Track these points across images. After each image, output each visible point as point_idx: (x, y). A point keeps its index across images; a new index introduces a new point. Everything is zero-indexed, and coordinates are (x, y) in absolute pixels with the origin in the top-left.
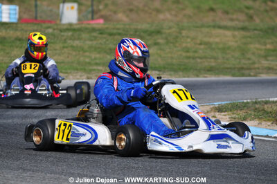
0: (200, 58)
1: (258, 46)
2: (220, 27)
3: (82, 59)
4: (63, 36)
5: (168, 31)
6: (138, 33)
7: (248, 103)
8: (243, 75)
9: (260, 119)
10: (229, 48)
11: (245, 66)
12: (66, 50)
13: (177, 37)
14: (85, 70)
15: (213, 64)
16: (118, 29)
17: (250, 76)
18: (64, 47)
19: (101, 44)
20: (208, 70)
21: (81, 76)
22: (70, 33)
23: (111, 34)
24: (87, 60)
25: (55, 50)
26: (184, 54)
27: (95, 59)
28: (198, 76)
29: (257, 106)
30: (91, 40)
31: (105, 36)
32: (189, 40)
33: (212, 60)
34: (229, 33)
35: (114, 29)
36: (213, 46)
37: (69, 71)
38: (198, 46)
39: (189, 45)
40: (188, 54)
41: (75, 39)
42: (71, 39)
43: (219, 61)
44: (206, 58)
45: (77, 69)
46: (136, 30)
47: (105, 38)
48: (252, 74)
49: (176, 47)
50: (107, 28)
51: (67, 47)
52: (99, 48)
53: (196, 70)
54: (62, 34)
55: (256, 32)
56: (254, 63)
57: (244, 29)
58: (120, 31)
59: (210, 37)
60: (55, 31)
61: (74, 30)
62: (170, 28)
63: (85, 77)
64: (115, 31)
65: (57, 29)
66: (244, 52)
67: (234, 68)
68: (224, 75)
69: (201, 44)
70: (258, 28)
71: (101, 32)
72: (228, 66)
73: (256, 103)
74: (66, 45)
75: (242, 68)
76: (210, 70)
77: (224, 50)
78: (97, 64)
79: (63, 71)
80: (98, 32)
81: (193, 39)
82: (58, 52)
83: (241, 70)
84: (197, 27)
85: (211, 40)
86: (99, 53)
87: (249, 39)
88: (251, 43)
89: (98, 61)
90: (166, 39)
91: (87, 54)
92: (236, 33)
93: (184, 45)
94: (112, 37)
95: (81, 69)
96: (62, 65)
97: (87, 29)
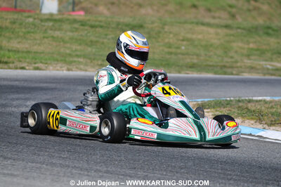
0: (183, 54)
1: (240, 44)
2: (203, 24)
3: (62, 50)
4: (44, 26)
5: (150, 26)
6: (120, 26)
7: (231, 101)
8: (225, 73)
9: (243, 117)
10: (211, 45)
11: (228, 65)
12: (46, 40)
13: (160, 32)
14: (65, 62)
15: (195, 61)
16: (100, 21)
17: (232, 74)
18: (44, 37)
19: (81, 35)
20: (191, 67)
21: (61, 67)
22: (51, 24)
23: (92, 27)
24: (68, 51)
25: (35, 39)
26: (166, 50)
27: (76, 50)
28: (179, 72)
29: (241, 104)
30: (72, 32)
31: (86, 28)
32: (171, 36)
33: (195, 57)
34: (212, 30)
35: (96, 21)
36: (196, 43)
37: (49, 62)
38: (180, 42)
39: (171, 41)
40: (170, 50)
41: (55, 30)
42: (51, 29)
43: (202, 58)
44: (187, 54)
45: (58, 61)
46: (118, 24)
47: (87, 30)
48: (234, 72)
49: (158, 42)
50: (89, 20)
51: (47, 38)
52: (80, 40)
53: (178, 66)
54: (43, 24)
55: (239, 30)
56: (236, 62)
57: (227, 27)
58: (102, 24)
59: (193, 34)
60: (36, 21)
61: (55, 20)
62: (153, 23)
63: (66, 68)
64: (97, 23)
65: (38, 18)
66: (226, 50)
67: (217, 66)
68: (207, 72)
69: (183, 40)
70: (242, 26)
71: (83, 24)
72: (211, 64)
73: (239, 101)
74: (45, 35)
75: (225, 66)
76: (192, 67)
77: (207, 47)
78: (77, 56)
79: (43, 61)
80: (79, 24)
81: (176, 35)
82: (38, 42)
83: (223, 68)
84: (180, 23)
85: (194, 37)
86: (80, 44)
87: (232, 37)
88: (234, 42)
89: (79, 53)
90: (149, 33)
91: (68, 45)
92: (219, 31)
93: (167, 40)
94: (94, 29)
95: (62, 60)
96: (42, 55)
97: (68, 20)
